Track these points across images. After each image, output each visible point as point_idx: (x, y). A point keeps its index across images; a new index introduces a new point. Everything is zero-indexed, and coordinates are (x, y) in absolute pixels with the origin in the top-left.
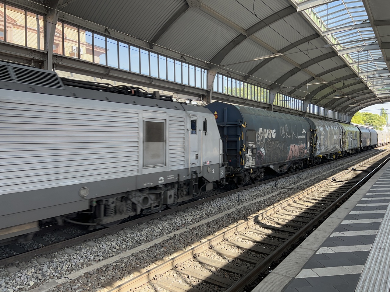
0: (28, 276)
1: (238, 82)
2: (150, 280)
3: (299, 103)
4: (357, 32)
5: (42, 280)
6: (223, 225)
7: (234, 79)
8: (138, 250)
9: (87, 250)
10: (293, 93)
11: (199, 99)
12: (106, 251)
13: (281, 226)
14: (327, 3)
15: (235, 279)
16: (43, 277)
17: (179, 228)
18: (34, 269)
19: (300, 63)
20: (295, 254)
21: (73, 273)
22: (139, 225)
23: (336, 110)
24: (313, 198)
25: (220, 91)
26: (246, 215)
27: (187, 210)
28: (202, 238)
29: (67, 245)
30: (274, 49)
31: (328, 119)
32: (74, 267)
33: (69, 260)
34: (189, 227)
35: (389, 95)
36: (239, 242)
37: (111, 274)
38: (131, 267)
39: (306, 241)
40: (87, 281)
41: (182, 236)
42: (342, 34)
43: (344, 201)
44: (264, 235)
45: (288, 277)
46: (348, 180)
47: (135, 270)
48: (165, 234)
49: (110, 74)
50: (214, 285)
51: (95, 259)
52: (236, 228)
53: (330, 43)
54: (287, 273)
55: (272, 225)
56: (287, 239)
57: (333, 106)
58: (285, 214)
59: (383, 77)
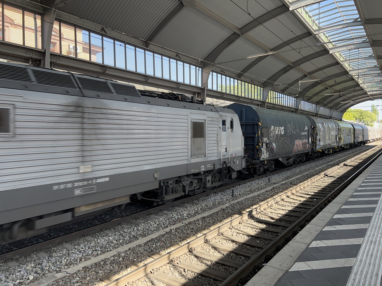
0: (28, 270)
1: (232, 79)
2: (147, 273)
3: (292, 100)
4: (348, 31)
5: (41, 275)
6: (217, 219)
7: (228, 76)
8: (136, 245)
9: (85, 245)
10: (286, 91)
12: (104, 246)
13: (275, 220)
14: (319, 2)
15: (230, 272)
16: (43, 271)
17: (175, 223)
18: (34, 264)
19: (293, 61)
20: (288, 247)
21: (72, 267)
22: (135, 220)
23: (327, 107)
25: (215, 89)
26: (240, 210)
27: (183, 205)
28: (197, 232)
29: (65, 240)
30: (267, 47)
31: (320, 116)
32: (72, 261)
33: (68, 255)
34: (185, 221)
35: (379, 92)
36: (234, 236)
37: (109, 268)
38: (129, 261)
39: (299, 234)
40: (85, 275)
41: (178, 230)
42: (333, 32)
43: (336, 196)
44: (258, 229)
45: (282, 270)
46: (340, 175)
47: (132, 264)
48: (161, 229)
49: (106, 72)
50: (209, 279)
51: (93, 254)
52: (230, 222)
53: (322, 42)
54: (280, 266)
55: (266, 219)
56: (281, 234)
57: (325, 103)
58: (278, 209)
59: (374, 75)
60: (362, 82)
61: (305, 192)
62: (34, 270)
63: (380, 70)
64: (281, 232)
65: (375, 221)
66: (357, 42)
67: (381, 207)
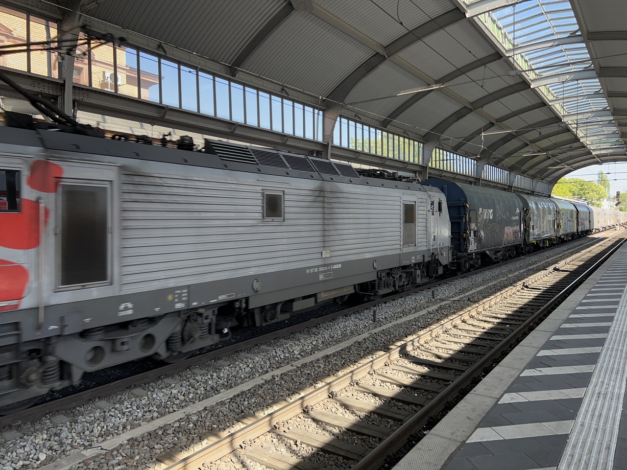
0: (37, 444)
1: (373, 130)
2: (235, 448)
3: (470, 164)
4: (561, 51)
5: (58, 452)
6: (349, 359)
7: (366, 125)
8: (215, 402)
9: (132, 403)
10: (461, 148)
12: (163, 404)
13: (443, 360)
14: (513, 5)
15: (370, 445)
16: (61, 446)
17: (280, 365)
18: (47, 434)
19: (472, 100)
20: (465, 404)
21: (110, 440)
22: (215, 361)
23: (527, 175)
24: (492, 315)
25: (345, 145)
26: (386, 343)
27: (292, 336)
28: (317, 380)
29: (99, 395)
30: (429, 77)
31: (516, 189)
32: (111, 429)
33: (104, 419)
34: (296, 363)
35: (610, 151)
36: (376, 386)
37: (171, 441)
38: (204, 429)
39: (483, 383)
40: (132, 452)
41: (285, 377)
42: (537, 53)
43: (541, 320)
44: (415, 374)
45: (455, 440)
46: (548, 286)
47: (210, 433)
48: (257, 375)
49: (166, 118)
50: (336, 456)
51: (145, 417)
52: (370, 364)
53: (519, 69)
54: (452, 434)
55: (428, 358)
56: (452, 382)
57: (523, 168)
58: (449, 341)
59: (603, 123)
60: (583, 135)
61: (492, 313)
62: (48, 444)
63: (613, 115)
64: (453, 380)
65: (604, 361)
66: (575, 70)
67: (614, 338)
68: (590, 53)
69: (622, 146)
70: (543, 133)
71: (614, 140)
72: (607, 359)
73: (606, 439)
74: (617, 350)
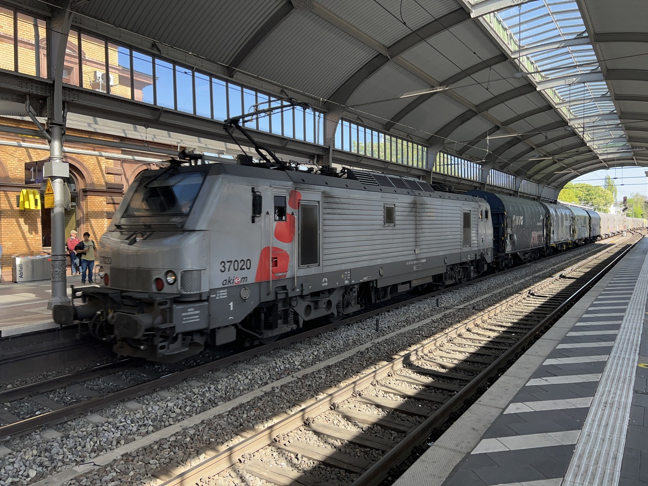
0: (27, 460)
1: (375, 133)
2: (234, 462)
3: (475, 169)
4: (568, 53)
5: (49, 468)
6: (352, 370)
7: (369, 128)
8: (213, 414)
9: (126, 417)
10: (465, 153)
11: (312, 161)
12: (159, 417)
13: (447, 370)
14: (519, 5)
15: (373, 458)
16: (52, 463)
17: (280, 376)
18: (37, 450)
19: (477, 103)
20: (470, 414)
21: (103, 455)
22: (212, 373)
23: (533, 179)
24: (497, 323)
25: (346, 148)
26: (389, 353)
27: (293, 346)
28: (318, 392)
29: (91, 409)
30: (433, 79)
31: (522, 194)
32: (104, 444)
33: (96, 434)
34: (296, 373)
35: (617, 155)
36: (379, 397)
37: (167, 456)
38: (202, 443)
39: (488, 393)
40: (126, 468)
41: (286, 389)
42: (543, 55)
43: (547, 328)
44: (419, 385)
45: (459, 452)
46: (554, 294)
47: (207, 447)
48: (257, 387)
49: (160, 120)
50: (339, 469)
51: (139, 431)
52: (373, 374)
53: (525, 71)
54: (457, 446)
55: (433, 368)
56: (457, 392)
57: (529, 173)
58: (453, 351)
59: (610, 127)
60: (590, 139)
61: (497, 321)
62: (38, 460)
63: (620, 118)
64: (457, 390)
65: (611, 370)
66: (582, 72)
67: (620, 346)
68: (597, 54)
69: (630, 150)
70: (549, 137)
71: (621, 144)
72: (614, 367)
73: (613, 449)
74: (624, 358)
